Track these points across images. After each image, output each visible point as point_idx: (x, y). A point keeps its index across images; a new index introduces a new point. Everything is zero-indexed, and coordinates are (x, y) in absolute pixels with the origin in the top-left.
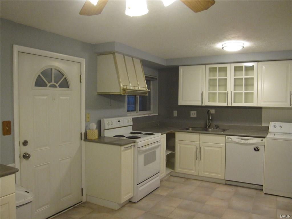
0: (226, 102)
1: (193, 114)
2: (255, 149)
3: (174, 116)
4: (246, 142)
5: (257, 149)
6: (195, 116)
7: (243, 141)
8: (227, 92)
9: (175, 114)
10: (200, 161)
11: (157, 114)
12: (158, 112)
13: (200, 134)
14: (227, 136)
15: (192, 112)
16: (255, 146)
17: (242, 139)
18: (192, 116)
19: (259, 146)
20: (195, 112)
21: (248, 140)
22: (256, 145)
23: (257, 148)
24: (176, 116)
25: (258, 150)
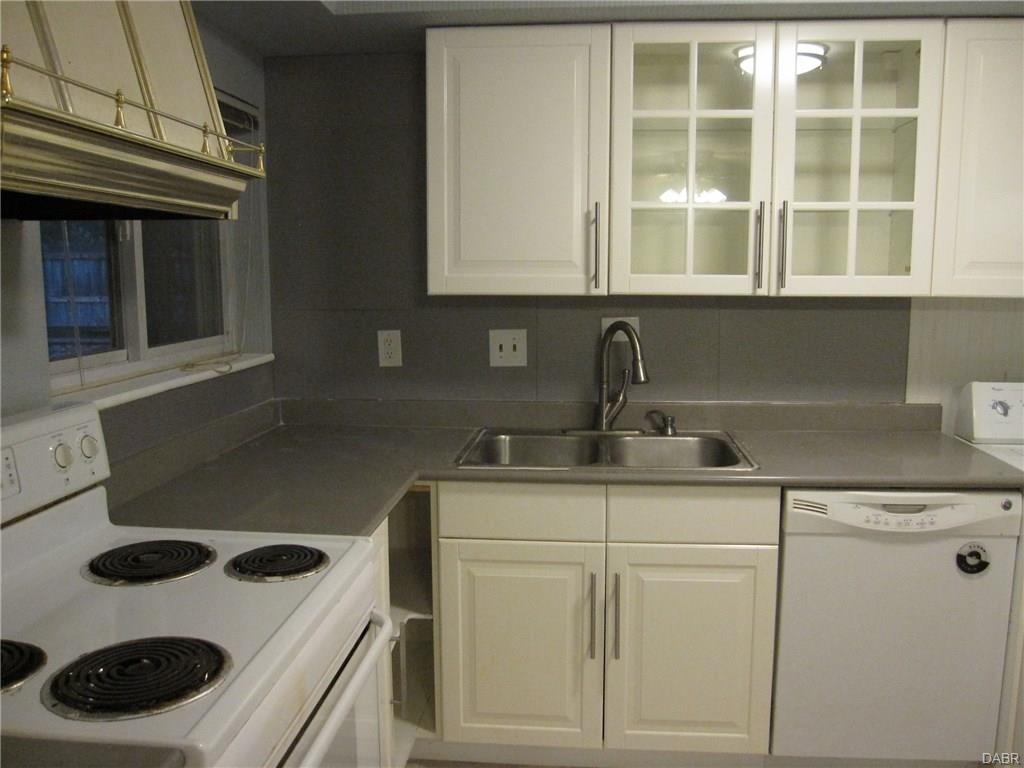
0: (745, 272)
1: (508, 348)
2: (961, 561)
3: (383, 363)
4: (914, 522)
5: (972, 563)
6: (520, 359)
7: (893, 522)
8: (752, 206)
9: (390, 347)
10: (612, 663)
11: (270, 357)
12: (274, 345)
13: (612, 488)
14: (791, 495)
15: (497, 337)
16: (960, 546)
17: (888, 507)
18: (497, 360)
19: (986, 543)
20: (520, 336)
21: (921, 508)
22: (966, 536)
23: (976, 554)
24: (397, 360)
25: (982, 566)
